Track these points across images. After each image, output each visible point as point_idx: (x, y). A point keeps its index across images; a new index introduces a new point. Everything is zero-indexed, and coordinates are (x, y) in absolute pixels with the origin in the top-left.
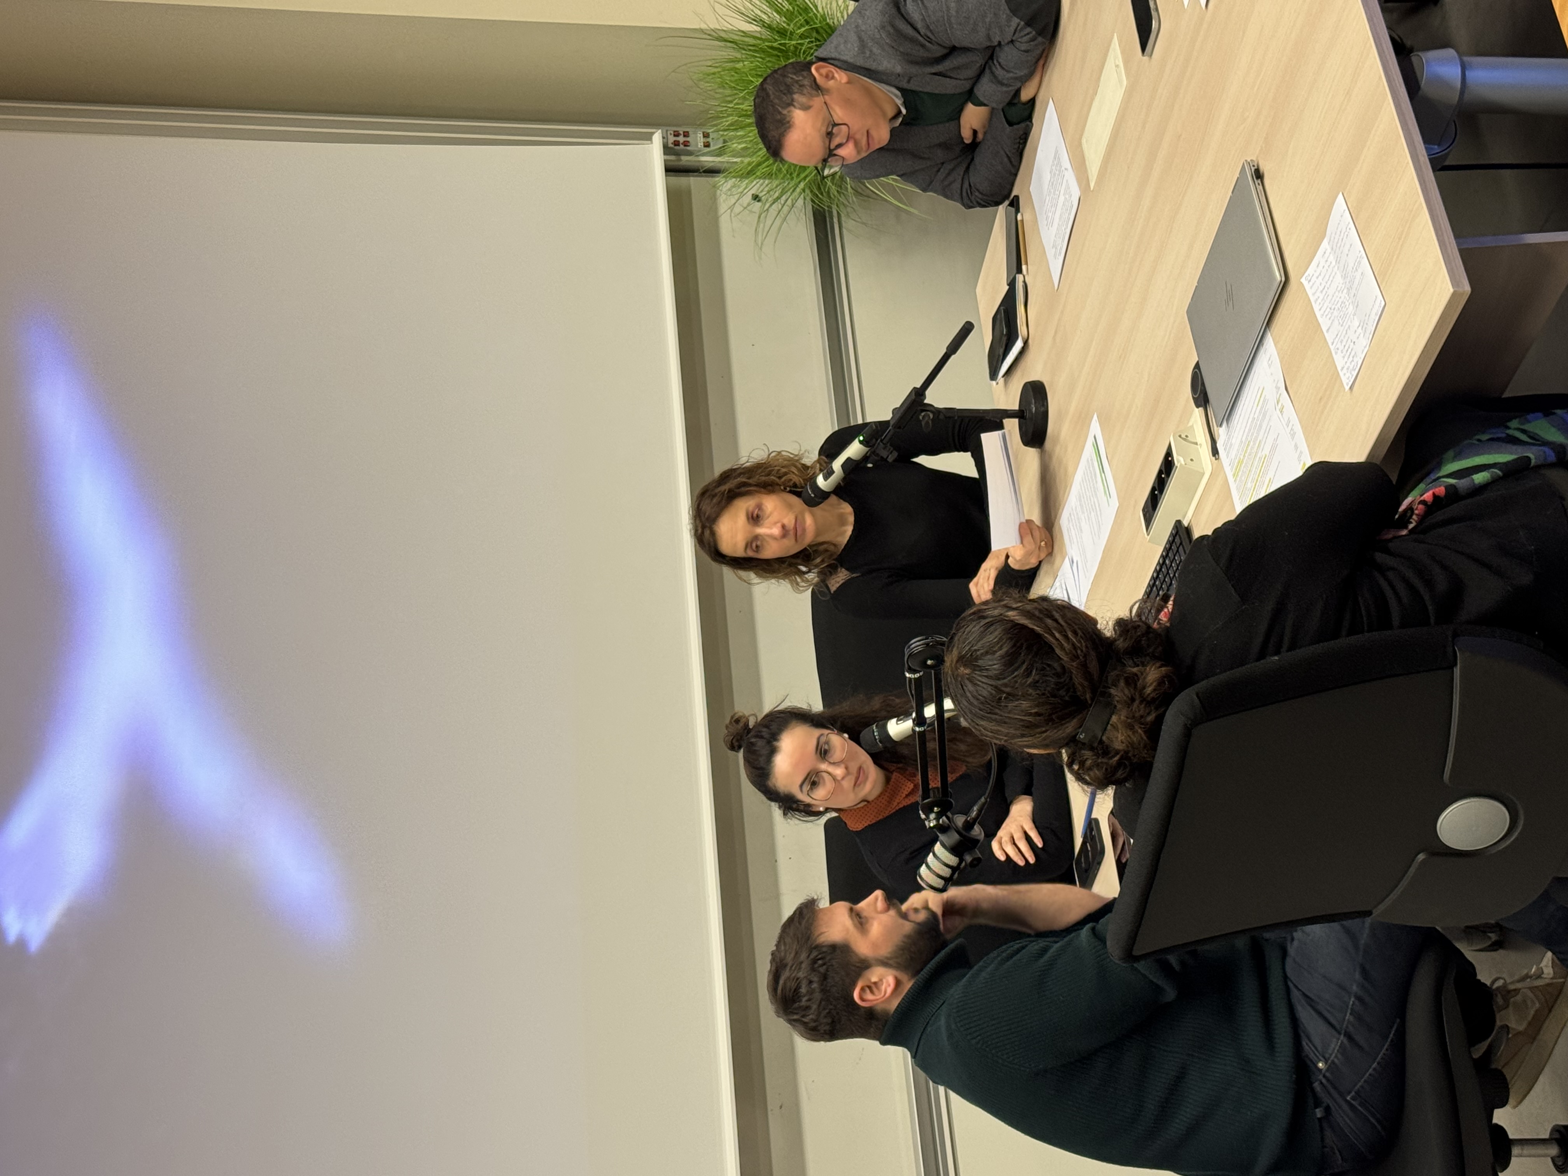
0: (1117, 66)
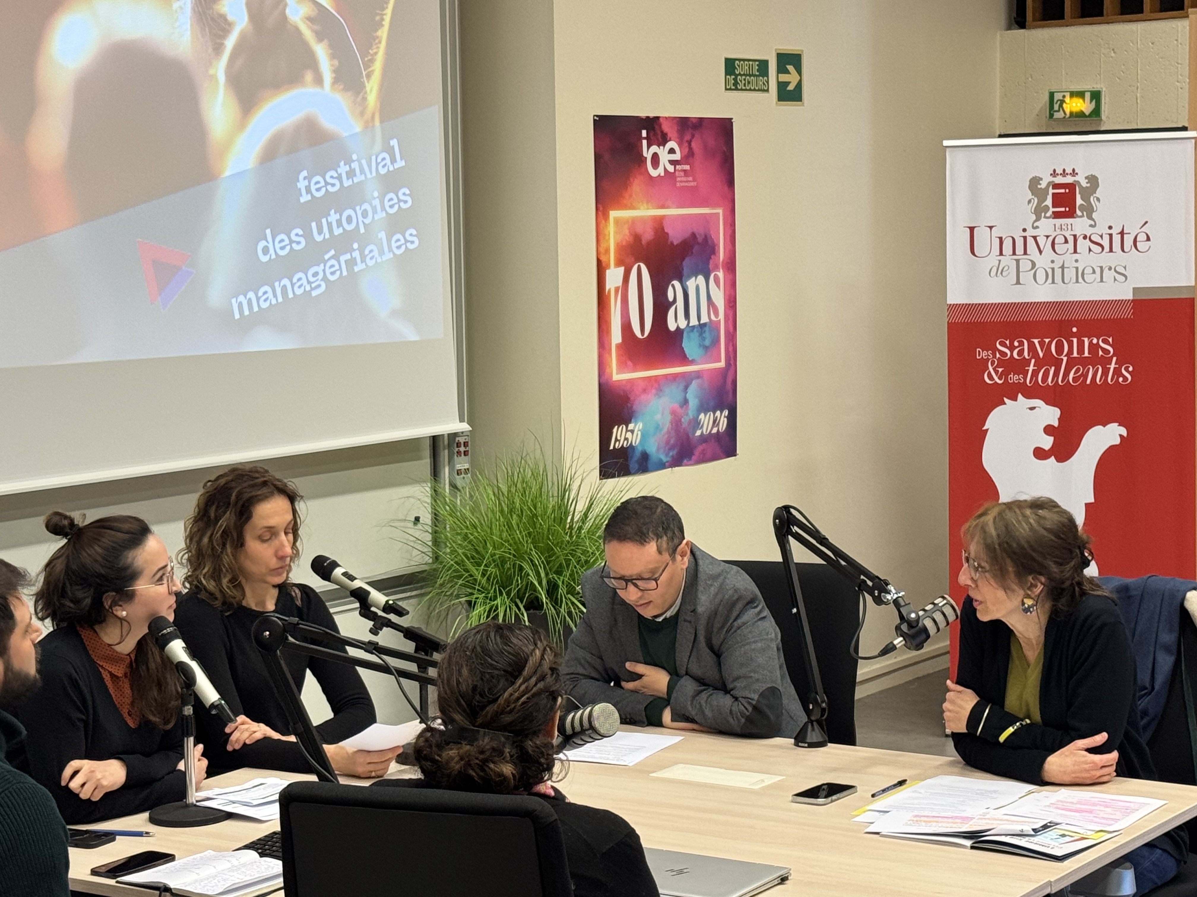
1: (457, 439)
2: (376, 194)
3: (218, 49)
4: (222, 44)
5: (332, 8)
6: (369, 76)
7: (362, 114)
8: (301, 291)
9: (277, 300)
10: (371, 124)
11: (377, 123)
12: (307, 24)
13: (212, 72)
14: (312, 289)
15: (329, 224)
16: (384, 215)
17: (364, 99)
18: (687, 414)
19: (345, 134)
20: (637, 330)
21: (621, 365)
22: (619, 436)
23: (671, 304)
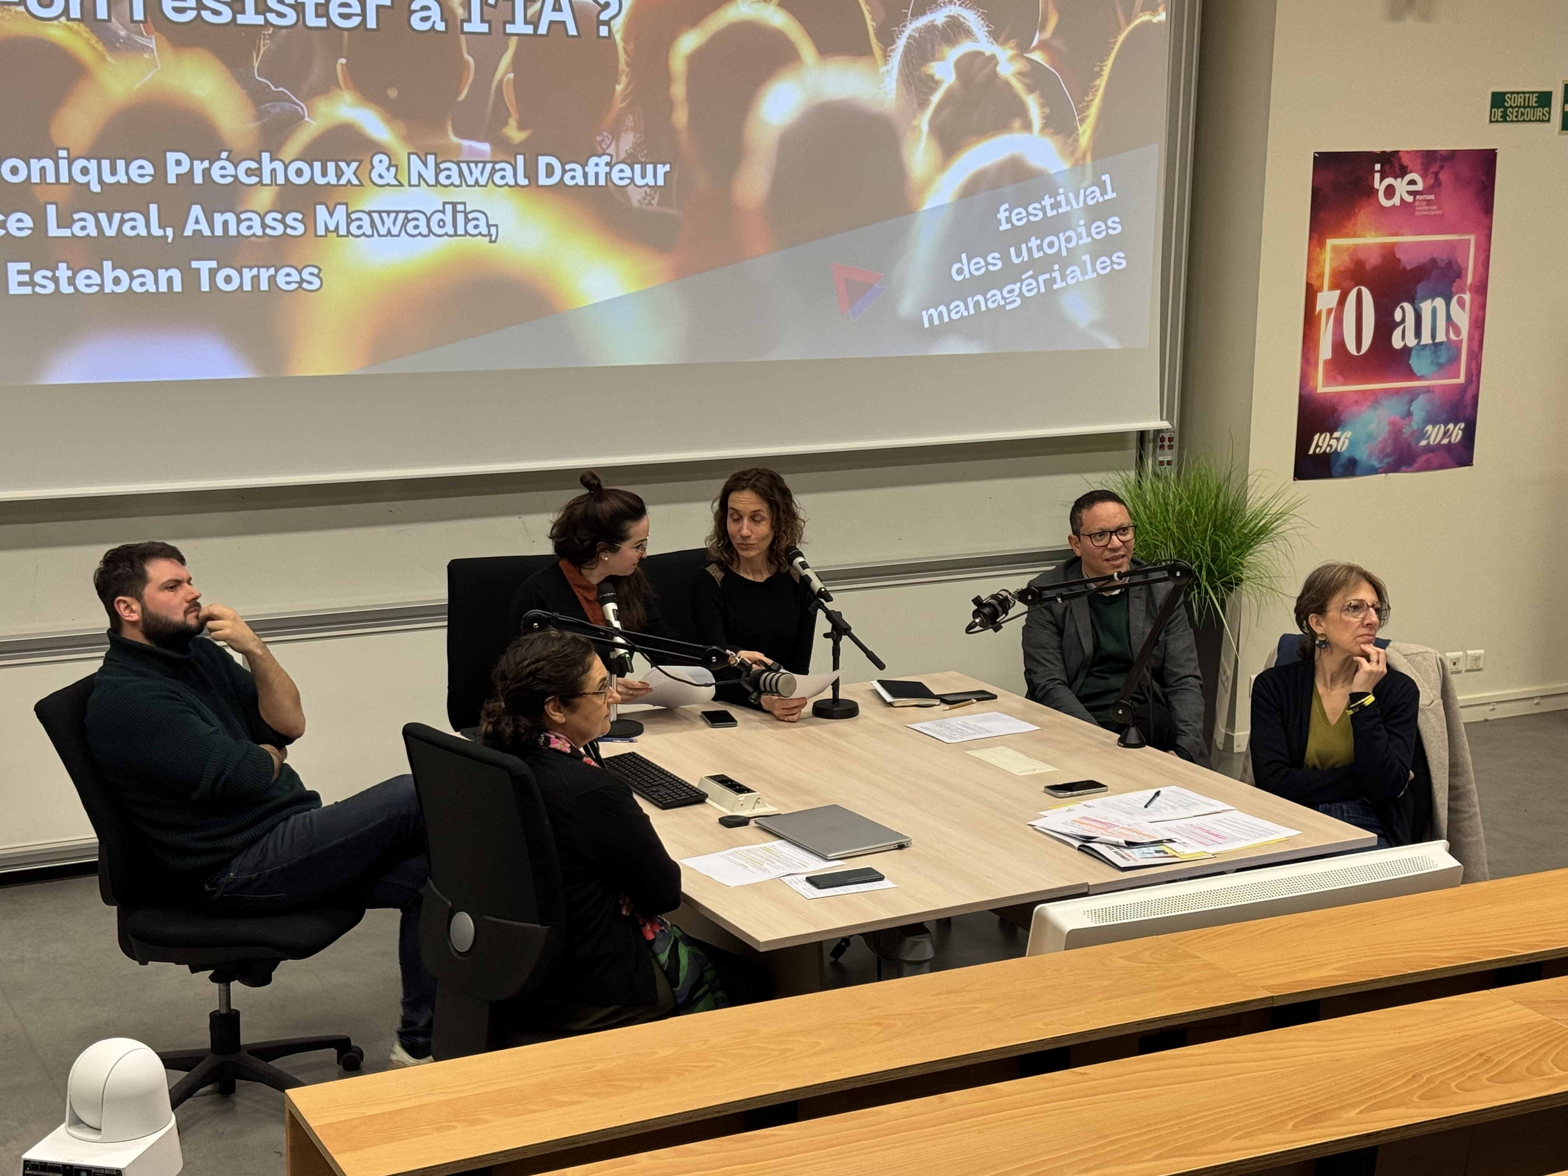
0: (1035, 770)
1: (1161, 435)
2: (1082, 222)
3: (923, 104)
4: (928, 100)
5: (1047, 63)
6: (1082, 121)
7: (1072, 153)
8: (995, 305)
9: (969, 313)
10: (1081, 162)
11: (1089, 160)
12: (1019, 79)
13: (915, 123)
14: (1006, 304)
15: (1029, 250)
16: (1089, 240)
17: (1076, 140)
18: (1410, 426)
19: (1052, 171)
20: (1352, 348)
21: (1329, 379)
22: (1321, 443)
23: (1398, 324)
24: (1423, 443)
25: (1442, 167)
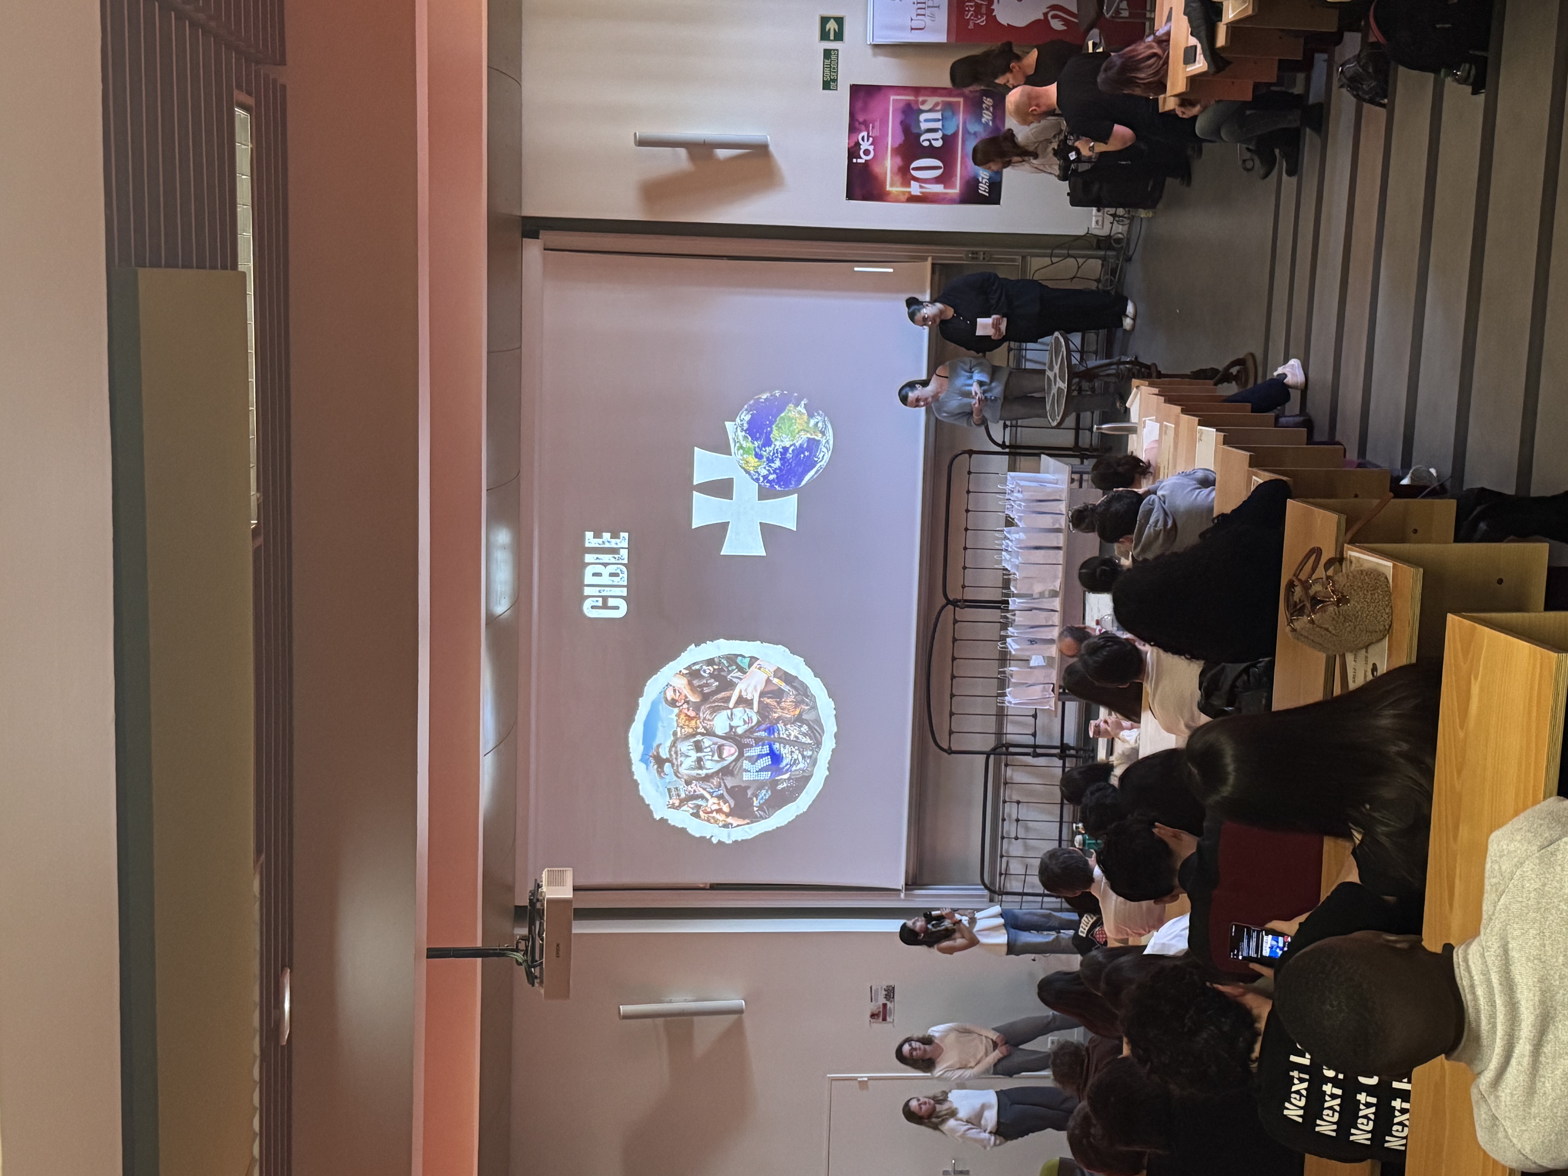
20: (938, 173)
21: (953, 186)
22: (983, 189)
23: (931, 143)
24: (991, 123)
25: (857, 120)
